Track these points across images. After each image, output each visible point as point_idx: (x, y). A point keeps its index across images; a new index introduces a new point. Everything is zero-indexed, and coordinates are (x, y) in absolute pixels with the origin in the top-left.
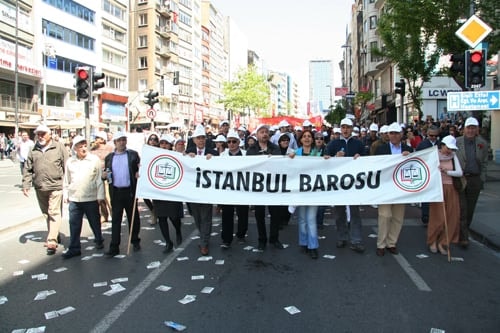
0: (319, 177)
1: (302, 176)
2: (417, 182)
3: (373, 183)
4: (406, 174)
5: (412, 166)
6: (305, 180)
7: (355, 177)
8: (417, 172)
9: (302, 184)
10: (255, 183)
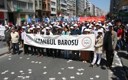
0: (63, 41)
1: (59, 40)
2: (88, 45)
3: (76, 44)
4: (85, 42)
7: (71, 41)
9: (59, 42)
10: (47, 42)
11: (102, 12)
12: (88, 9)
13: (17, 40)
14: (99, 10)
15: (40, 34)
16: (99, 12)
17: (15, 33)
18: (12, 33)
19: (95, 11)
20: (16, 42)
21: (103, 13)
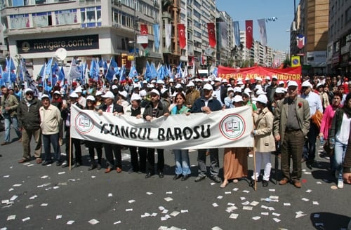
0: (169, 130)
1: (159, 130)
2: (236, 132)
3: (206, 134)
4: (229, 126)
5: (233, 120)
6: (162, 132)
8: (236, 125)
9: (159, 134)
10: (131, 133)
11: (272, 55)
12: (239, 49)
13: (55, 127)
14: (264, 50)
15: (114, 112)
16: (264, 53)
17: (49, 108)
18: (42, 108)
19: (255, 52)
20: (51, 131)
21: (274, 55)
